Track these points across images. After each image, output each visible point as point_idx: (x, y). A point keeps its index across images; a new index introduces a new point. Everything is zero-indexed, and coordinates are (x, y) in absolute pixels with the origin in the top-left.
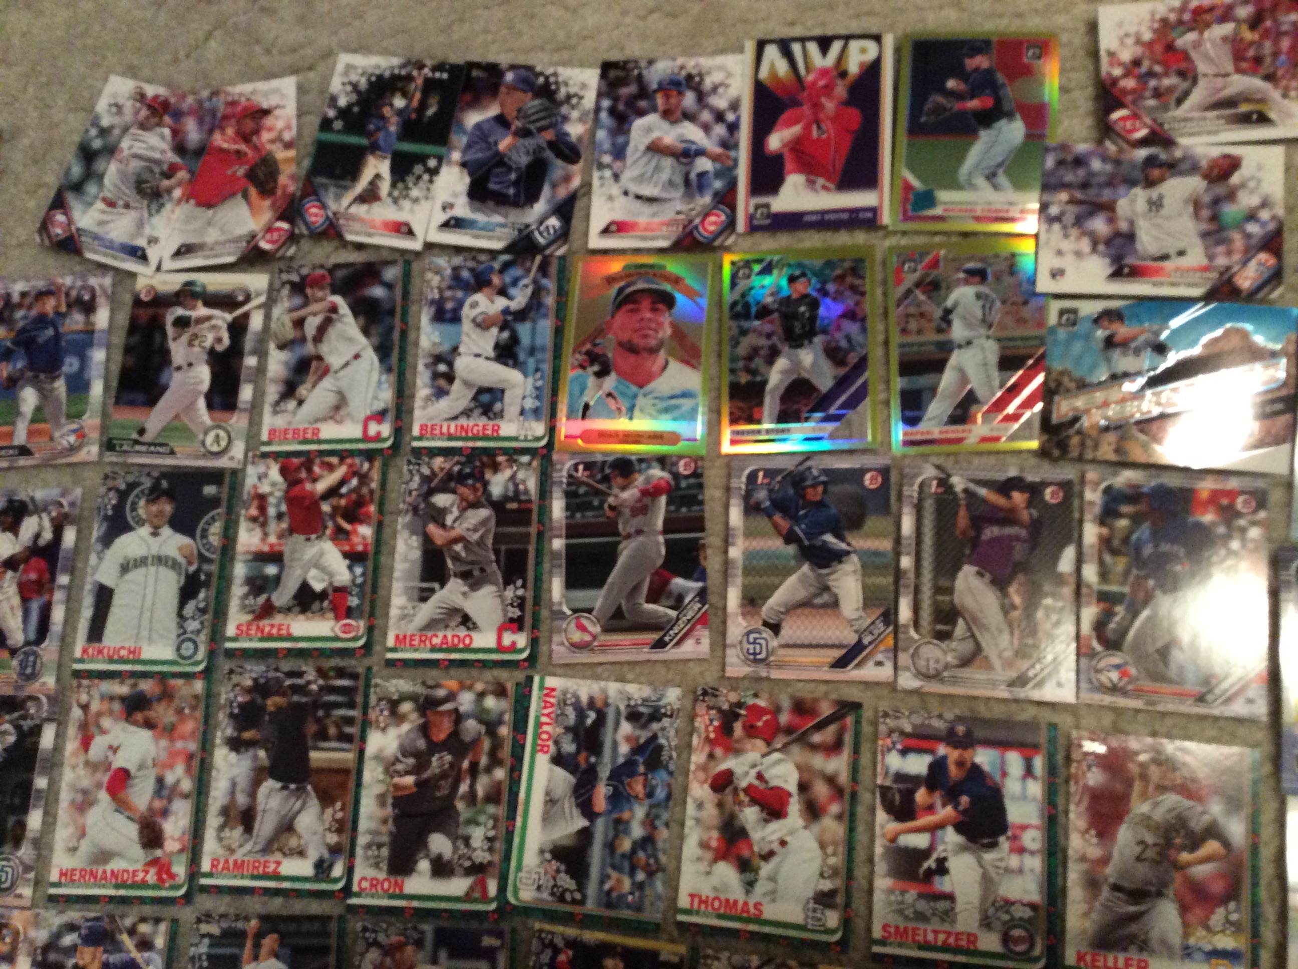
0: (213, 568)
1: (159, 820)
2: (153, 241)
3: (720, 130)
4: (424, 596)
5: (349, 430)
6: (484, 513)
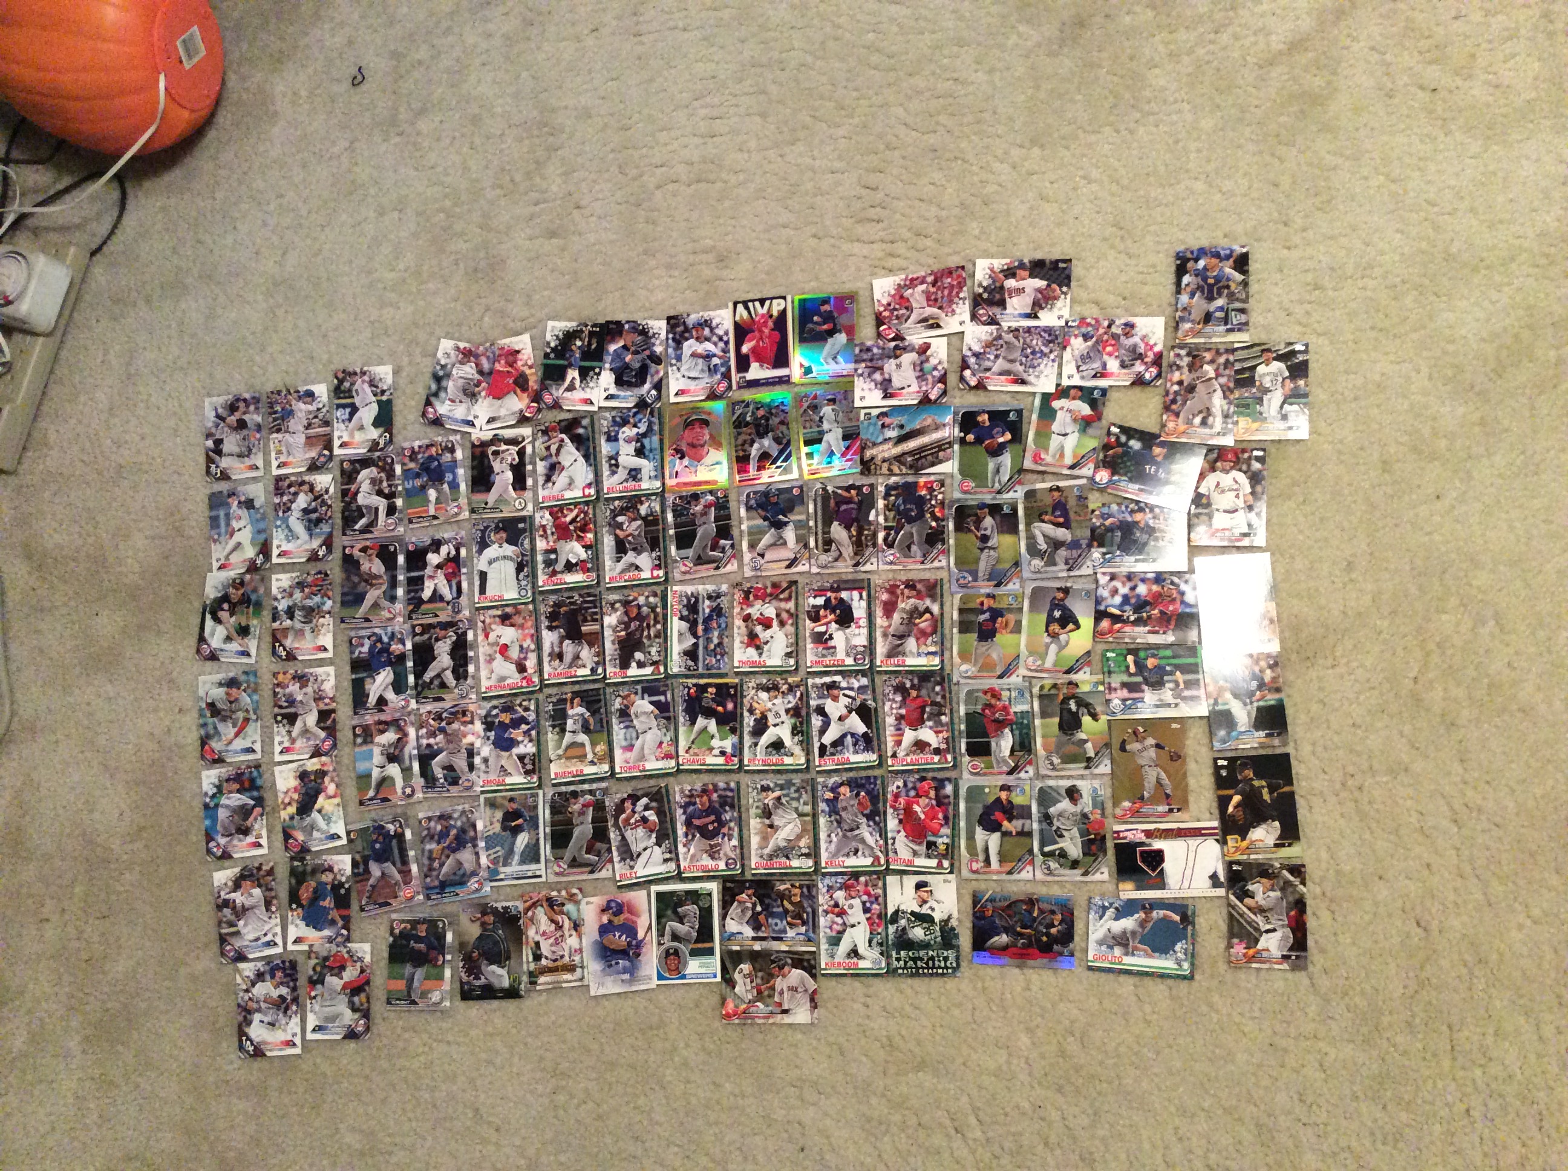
0: (528, 558)
1: (523, 662)
2: (476, 417)
3: (721, 345)
4: (619, 560)
5: (576, 493)
6: (639, 522)
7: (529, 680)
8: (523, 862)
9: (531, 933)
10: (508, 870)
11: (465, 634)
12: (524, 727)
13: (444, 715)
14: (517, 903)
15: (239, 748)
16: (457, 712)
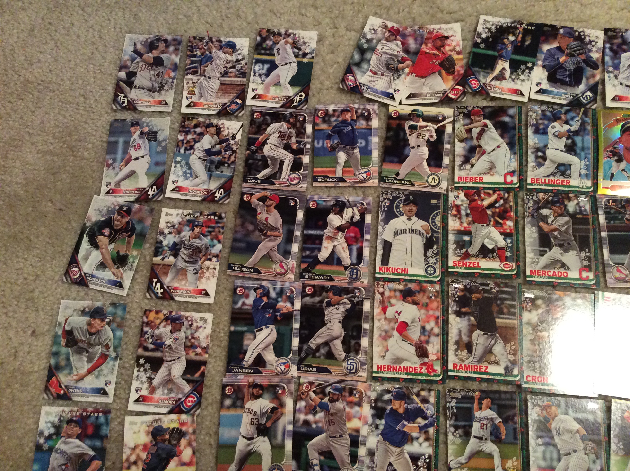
0: (439, 236)
1: (425, 345)
4: (542, 254)
5: (498, 179)
6: (566, 219)
7: (430, 367)
11: (361, 303)
12: (421, 421)
13: (328, 389)
15: (89, 387)
16: (344, 389)
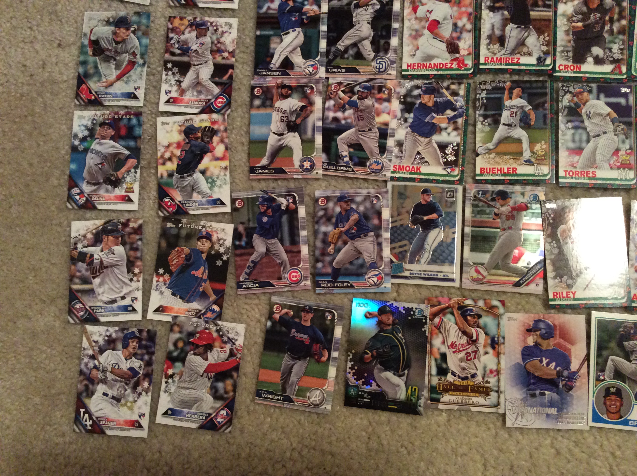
1: (456, 41)
7: (461, 62)
8: (434, 261)
9: (437, 342)
10: (415, 267)
11: (391, 3)
12: (450, 113)
13: (357, 88)
14: (422, 306)
15: (119, 92)
16: (373, 87)
